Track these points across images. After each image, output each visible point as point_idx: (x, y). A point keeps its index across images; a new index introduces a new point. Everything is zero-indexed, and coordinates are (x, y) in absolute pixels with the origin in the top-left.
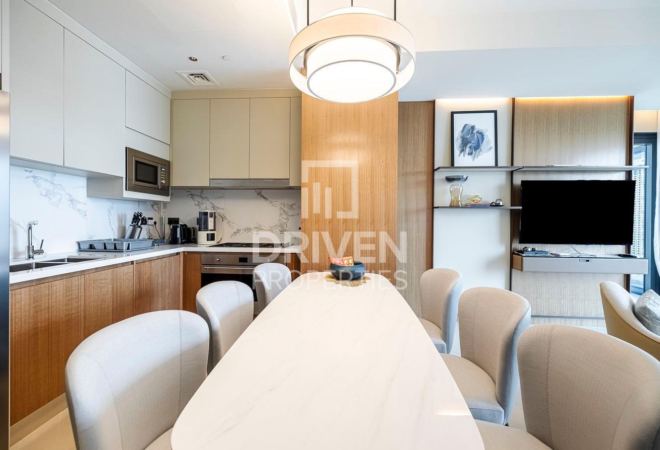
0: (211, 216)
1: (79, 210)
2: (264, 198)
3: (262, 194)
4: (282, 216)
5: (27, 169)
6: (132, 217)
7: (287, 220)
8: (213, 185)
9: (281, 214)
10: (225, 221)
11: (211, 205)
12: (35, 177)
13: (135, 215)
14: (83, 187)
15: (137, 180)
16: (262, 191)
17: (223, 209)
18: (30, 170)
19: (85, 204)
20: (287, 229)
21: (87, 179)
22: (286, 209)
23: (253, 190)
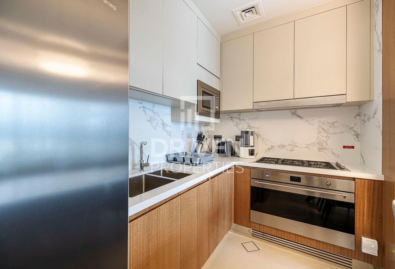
0: (252, 135)
1: (167, 131)
2: (299, 117)
3: (297, 114)
4: (321, 134)
5: (140, 101)
6: (197, 136)
7: (327, 139)
8: (256, 107)
9: (319, 132)
10: (260, 139)
11: (247, 125)
12: (144, 107)
13: (199, 134)
14: (169, 114)
15: (203, 106)
16: (297, 110)
17: (258, 128)
18: (141, 102)
19: (170, 127)
20: (327, 147)
21: (172, 108)
22: (325, 127)
23: (288, 111)
